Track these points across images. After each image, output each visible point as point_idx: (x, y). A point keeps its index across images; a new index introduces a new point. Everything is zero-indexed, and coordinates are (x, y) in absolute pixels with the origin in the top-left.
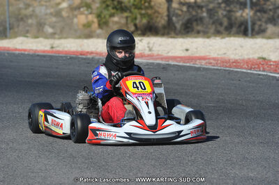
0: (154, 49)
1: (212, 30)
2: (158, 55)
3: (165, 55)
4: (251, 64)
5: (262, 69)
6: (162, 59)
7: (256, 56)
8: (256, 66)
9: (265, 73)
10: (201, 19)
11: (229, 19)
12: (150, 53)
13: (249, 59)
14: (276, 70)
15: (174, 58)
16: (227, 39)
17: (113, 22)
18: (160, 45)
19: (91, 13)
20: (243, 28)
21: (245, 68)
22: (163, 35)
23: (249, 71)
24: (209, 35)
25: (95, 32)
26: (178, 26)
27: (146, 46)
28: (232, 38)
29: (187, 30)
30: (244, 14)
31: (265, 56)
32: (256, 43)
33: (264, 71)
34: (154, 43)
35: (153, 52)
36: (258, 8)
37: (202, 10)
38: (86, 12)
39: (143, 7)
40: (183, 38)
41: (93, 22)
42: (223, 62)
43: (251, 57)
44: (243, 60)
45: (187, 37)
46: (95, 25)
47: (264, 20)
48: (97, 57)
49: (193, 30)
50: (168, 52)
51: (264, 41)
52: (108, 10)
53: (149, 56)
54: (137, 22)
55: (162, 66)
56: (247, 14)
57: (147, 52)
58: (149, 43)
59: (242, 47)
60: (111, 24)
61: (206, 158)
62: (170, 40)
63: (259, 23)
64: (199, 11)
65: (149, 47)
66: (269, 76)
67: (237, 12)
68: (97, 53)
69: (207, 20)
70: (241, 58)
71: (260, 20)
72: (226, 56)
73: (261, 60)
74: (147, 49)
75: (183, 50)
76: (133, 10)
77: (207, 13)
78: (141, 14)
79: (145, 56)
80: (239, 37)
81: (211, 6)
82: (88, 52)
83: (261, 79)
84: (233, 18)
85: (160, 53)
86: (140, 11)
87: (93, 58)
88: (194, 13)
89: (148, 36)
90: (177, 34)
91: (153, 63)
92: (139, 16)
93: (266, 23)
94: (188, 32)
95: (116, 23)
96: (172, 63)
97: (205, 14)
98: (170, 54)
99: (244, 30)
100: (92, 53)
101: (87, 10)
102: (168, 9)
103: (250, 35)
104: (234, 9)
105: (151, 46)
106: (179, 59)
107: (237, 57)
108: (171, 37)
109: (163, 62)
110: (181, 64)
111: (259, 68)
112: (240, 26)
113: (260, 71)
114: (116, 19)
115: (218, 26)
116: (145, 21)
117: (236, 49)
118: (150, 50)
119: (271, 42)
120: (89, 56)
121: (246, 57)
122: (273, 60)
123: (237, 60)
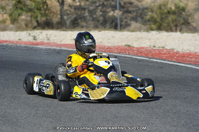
0: (51, 39)
1: (92, 26)
2: (54, 43)
3: (59, 43)
4: (120, 49)
5: (127, 53)
6: (57, 46)
7: (123, 44)
8: (124, 51)
9: (130, 56)
10: (84, 18)
11: (104, 17)
12: (48, 41)
13: (119, 46)
14: (138, 54)
15: (66, 45)
16: (103, 32)
17: (21, 19)
18: (55, 36)
19: (5, 13)
20: (114, 24)
21: (116, 53)
22: (57, 28)
23: (118, 55)
24: (90, 29)
25: (8, 26)
26: (68, 23)
27: (45, 36)
28: (106, 31)
29: (74, 26)
30: (115, 14)
31: (130, 44)
32: (123, 35)
33: (129, 54)
34: (51, 34)
35: (50, 41)
36: (125, 10)
37: (85, 11)
38: (2, 13)
39: (42, 9)
40: (72, 31)
41: (7, 19)
42: (100, 48)
43: (120, 44)
44: (114, 47)
45: (74, 30)
46: (8, 22)
47: (129, 18)
48: (10, 44)
49: (78, 26)
50: (61, 41)
51: (129, 33)
52: (17, 11)
53: (47, 43)
54: (39, 19)
55: (57, 51)
56: (117, 14)
57: (46, 41)
58: (47, 35)
59: (113, 37)
60: (20, 21)
61: (88, 117)
62: (63, 32)
63: (125, 20)
64: (83, 12)
65: (47, 37)
66: (133, 58)
67: (110, 12)
68: (10, 42)
69: (89, 18)
70: (113, 45)
71: (126, 18)
72: (102, 44)
73: (127, 47)
74: (46, 39)
75: (71, 40)
76: (35, 10)
77: (89, 13)
78: (41, 14)
79: (44, 44)
80: (111, 30)
81: (91, 8)
82: (3, 41)
83: (127, 60)
84: (107, 17)
85: (55, 41)
86: (40, 11)
87: (7, 45)
88: (79, 13)
89: (47, 30)
90: (67, 28)
91: (50, 49)
92: (39, 15)
93: (131, 20)
94: (75, 27)
95: (24, 20)
96: (64, 48)
97: (87, 14)
98: (62, 43)
99: (115, 25)
100: (6, 41)
101: (3, 11)
102: (61, 10)
103: (119, 29)
104: (108, 10)
105: (49, 36)
106: (69, 46)
107: (110, 45)
108: (63, 30)
109: (58, 48)
110: (70, 49)
111: (126, 52)
112: (112, 23)
113: (126, 54)
114: (23, 17)
115: (96, 23)
116: (44, 19)
117: (109, 39)
118: (48, 39)
119: (134, 33)
120: (4, 44)
121: (116, 45)
122: (136, 47)
123: (110, 47)
